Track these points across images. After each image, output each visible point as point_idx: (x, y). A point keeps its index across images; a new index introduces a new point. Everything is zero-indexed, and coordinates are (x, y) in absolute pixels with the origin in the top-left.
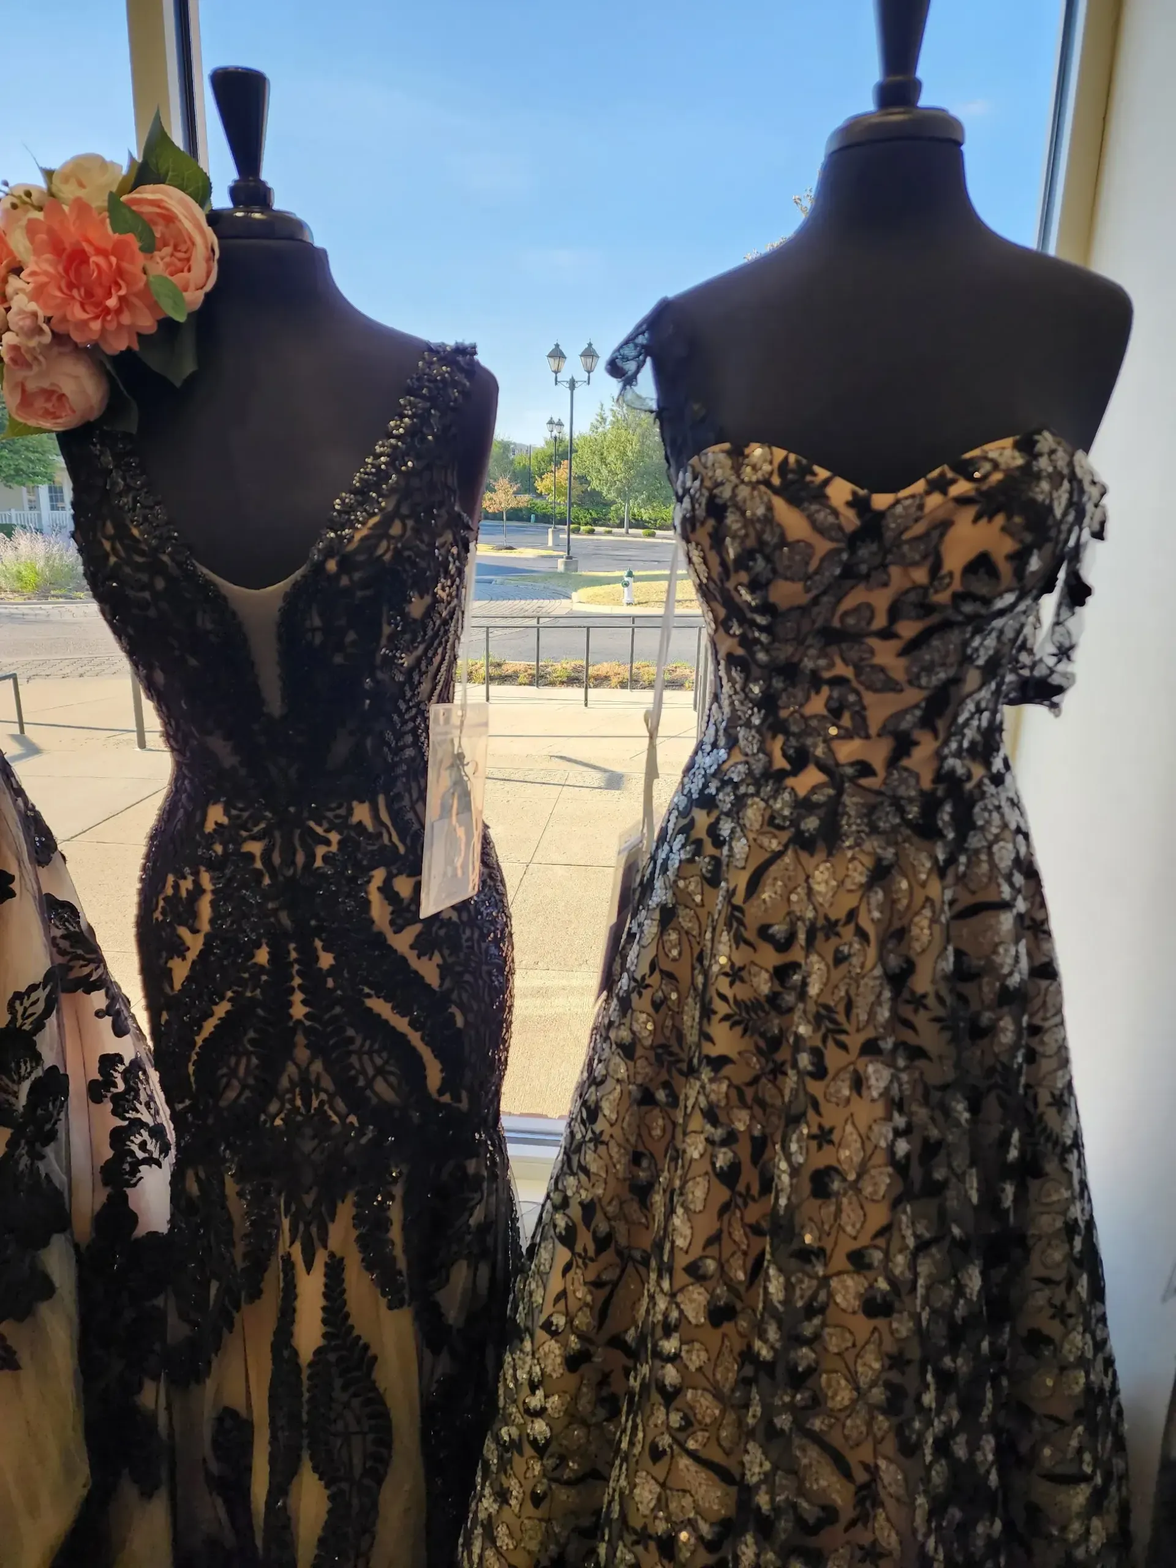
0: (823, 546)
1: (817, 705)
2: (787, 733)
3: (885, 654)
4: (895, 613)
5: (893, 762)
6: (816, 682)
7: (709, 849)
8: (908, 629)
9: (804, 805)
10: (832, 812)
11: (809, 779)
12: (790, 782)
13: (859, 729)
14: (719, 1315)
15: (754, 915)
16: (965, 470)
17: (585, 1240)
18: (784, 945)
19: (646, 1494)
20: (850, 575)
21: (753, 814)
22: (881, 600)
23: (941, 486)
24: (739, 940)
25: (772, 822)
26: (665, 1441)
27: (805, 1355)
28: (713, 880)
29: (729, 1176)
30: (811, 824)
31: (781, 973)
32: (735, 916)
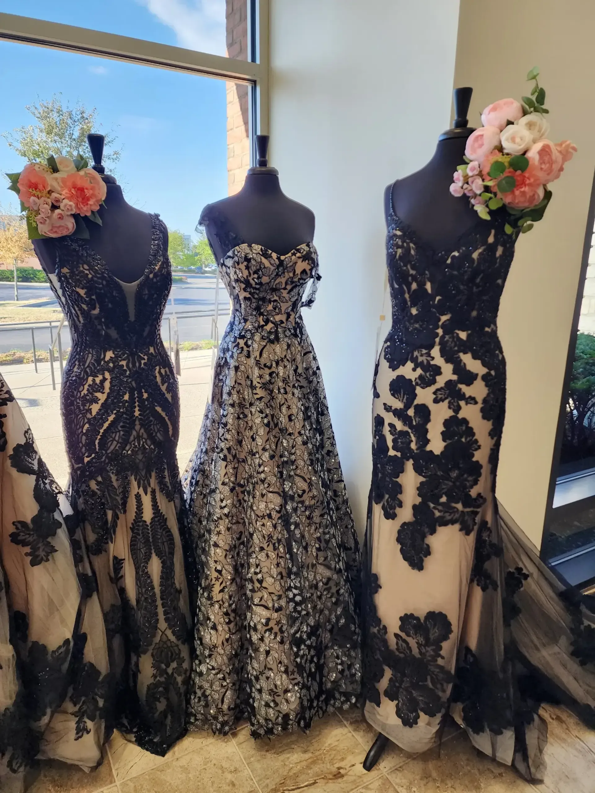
0: (272, 268)
1: (270, 307)
2: (263, 315)
3: (285, 293)
4: (286, 284)
5: (287, 320)
6: (270, 302)
7: (245, 348)
8: (289, 287)
9: (270, 333)
10: (276, 333)
11: (270, 326)
12: (265, 327)
13: (280, 313)
14: (272, 457)
15: (263, 361)
16: (298, 251)
17: (230, 457)
18: (270, 368)
19: (262, 506)
20: (278, 275)
21: (257, 337)
22: (283, 280)
23: (294, 254)
24: (260, 368)
25: (262, 338)
26: (264, 492)
27: (293, 457)
28: (248, 356)
29: (268, 425)
30: (272, 337)
31: (271, 374)
32: (258, 363)
